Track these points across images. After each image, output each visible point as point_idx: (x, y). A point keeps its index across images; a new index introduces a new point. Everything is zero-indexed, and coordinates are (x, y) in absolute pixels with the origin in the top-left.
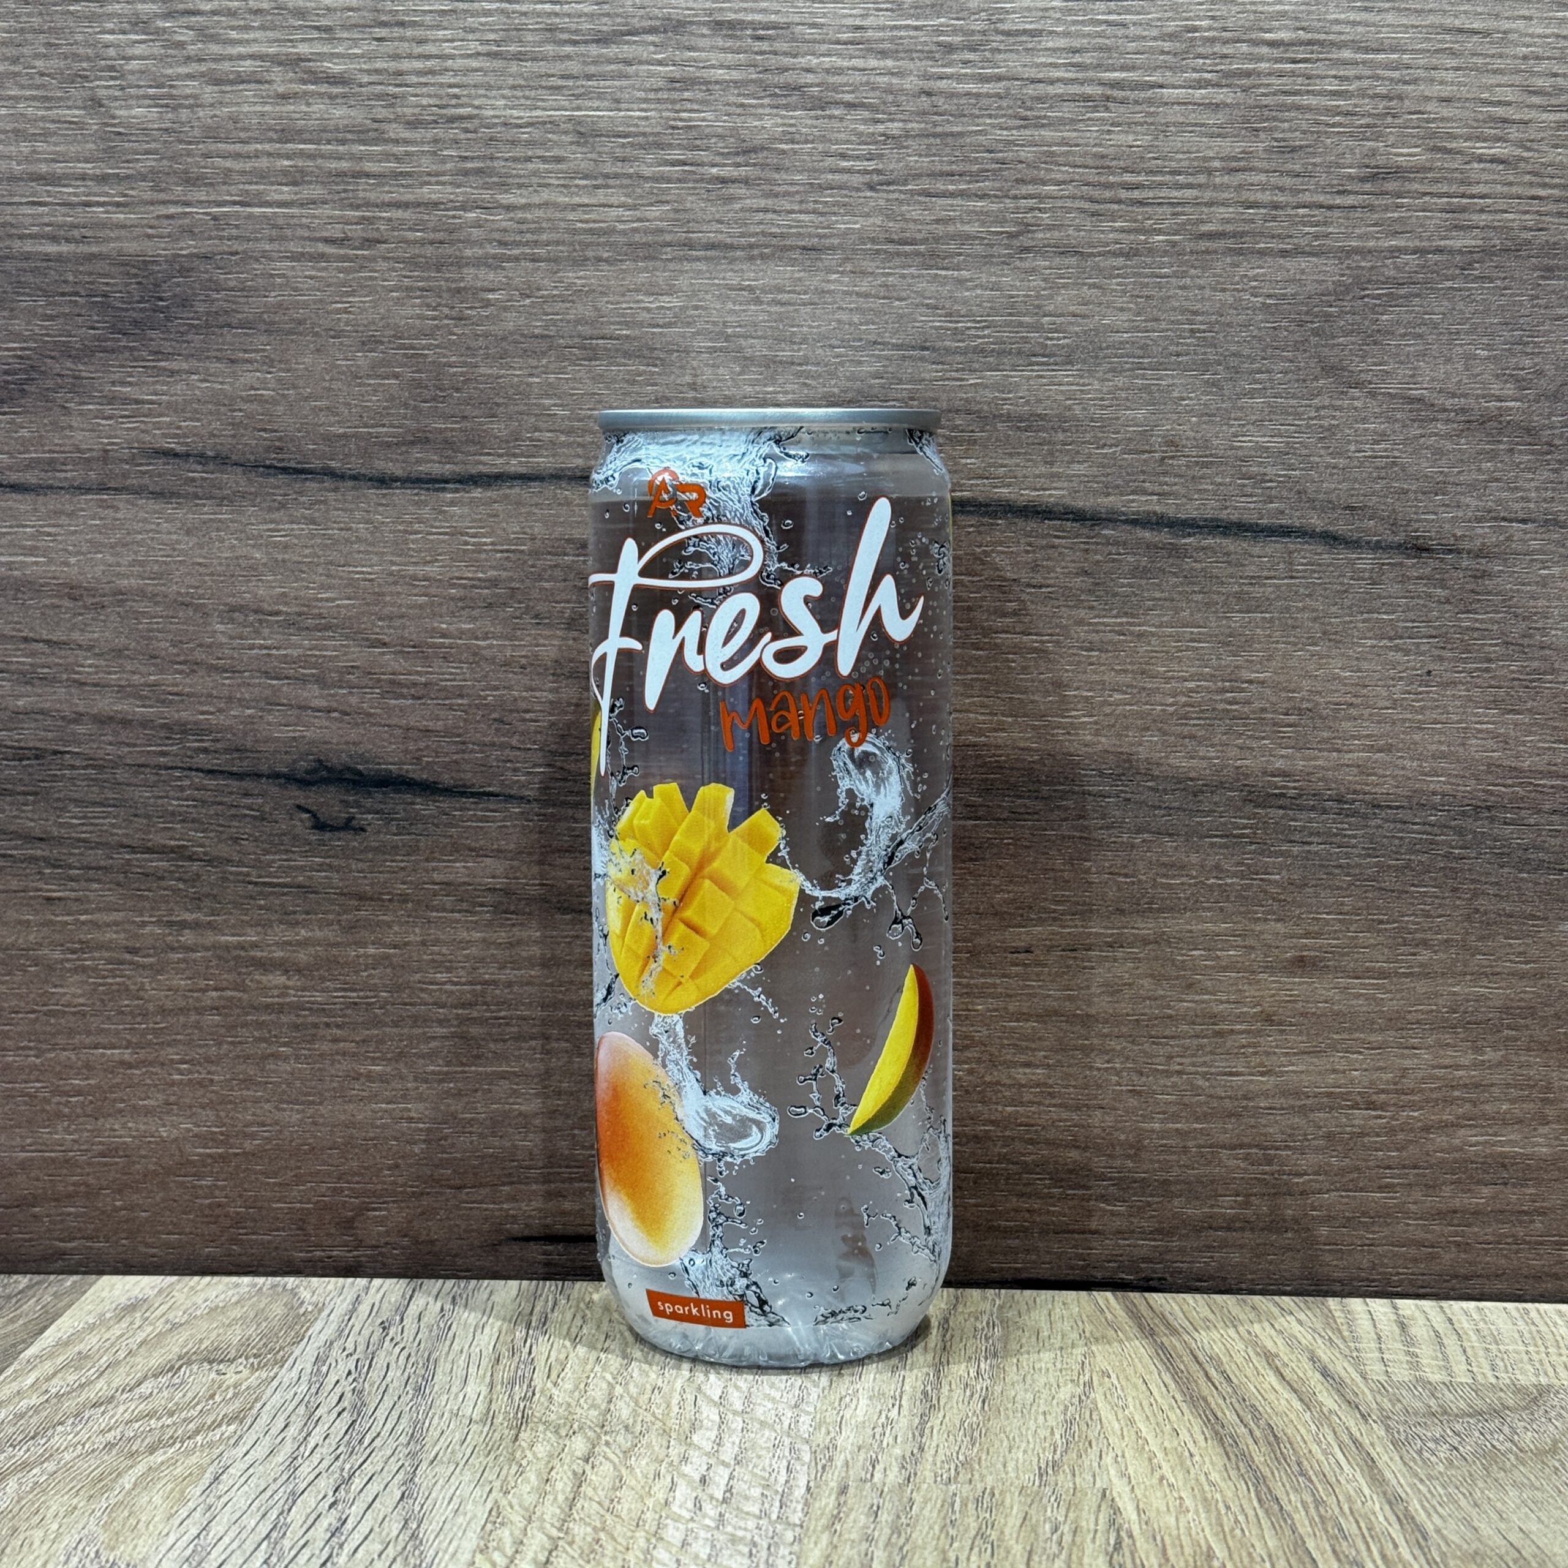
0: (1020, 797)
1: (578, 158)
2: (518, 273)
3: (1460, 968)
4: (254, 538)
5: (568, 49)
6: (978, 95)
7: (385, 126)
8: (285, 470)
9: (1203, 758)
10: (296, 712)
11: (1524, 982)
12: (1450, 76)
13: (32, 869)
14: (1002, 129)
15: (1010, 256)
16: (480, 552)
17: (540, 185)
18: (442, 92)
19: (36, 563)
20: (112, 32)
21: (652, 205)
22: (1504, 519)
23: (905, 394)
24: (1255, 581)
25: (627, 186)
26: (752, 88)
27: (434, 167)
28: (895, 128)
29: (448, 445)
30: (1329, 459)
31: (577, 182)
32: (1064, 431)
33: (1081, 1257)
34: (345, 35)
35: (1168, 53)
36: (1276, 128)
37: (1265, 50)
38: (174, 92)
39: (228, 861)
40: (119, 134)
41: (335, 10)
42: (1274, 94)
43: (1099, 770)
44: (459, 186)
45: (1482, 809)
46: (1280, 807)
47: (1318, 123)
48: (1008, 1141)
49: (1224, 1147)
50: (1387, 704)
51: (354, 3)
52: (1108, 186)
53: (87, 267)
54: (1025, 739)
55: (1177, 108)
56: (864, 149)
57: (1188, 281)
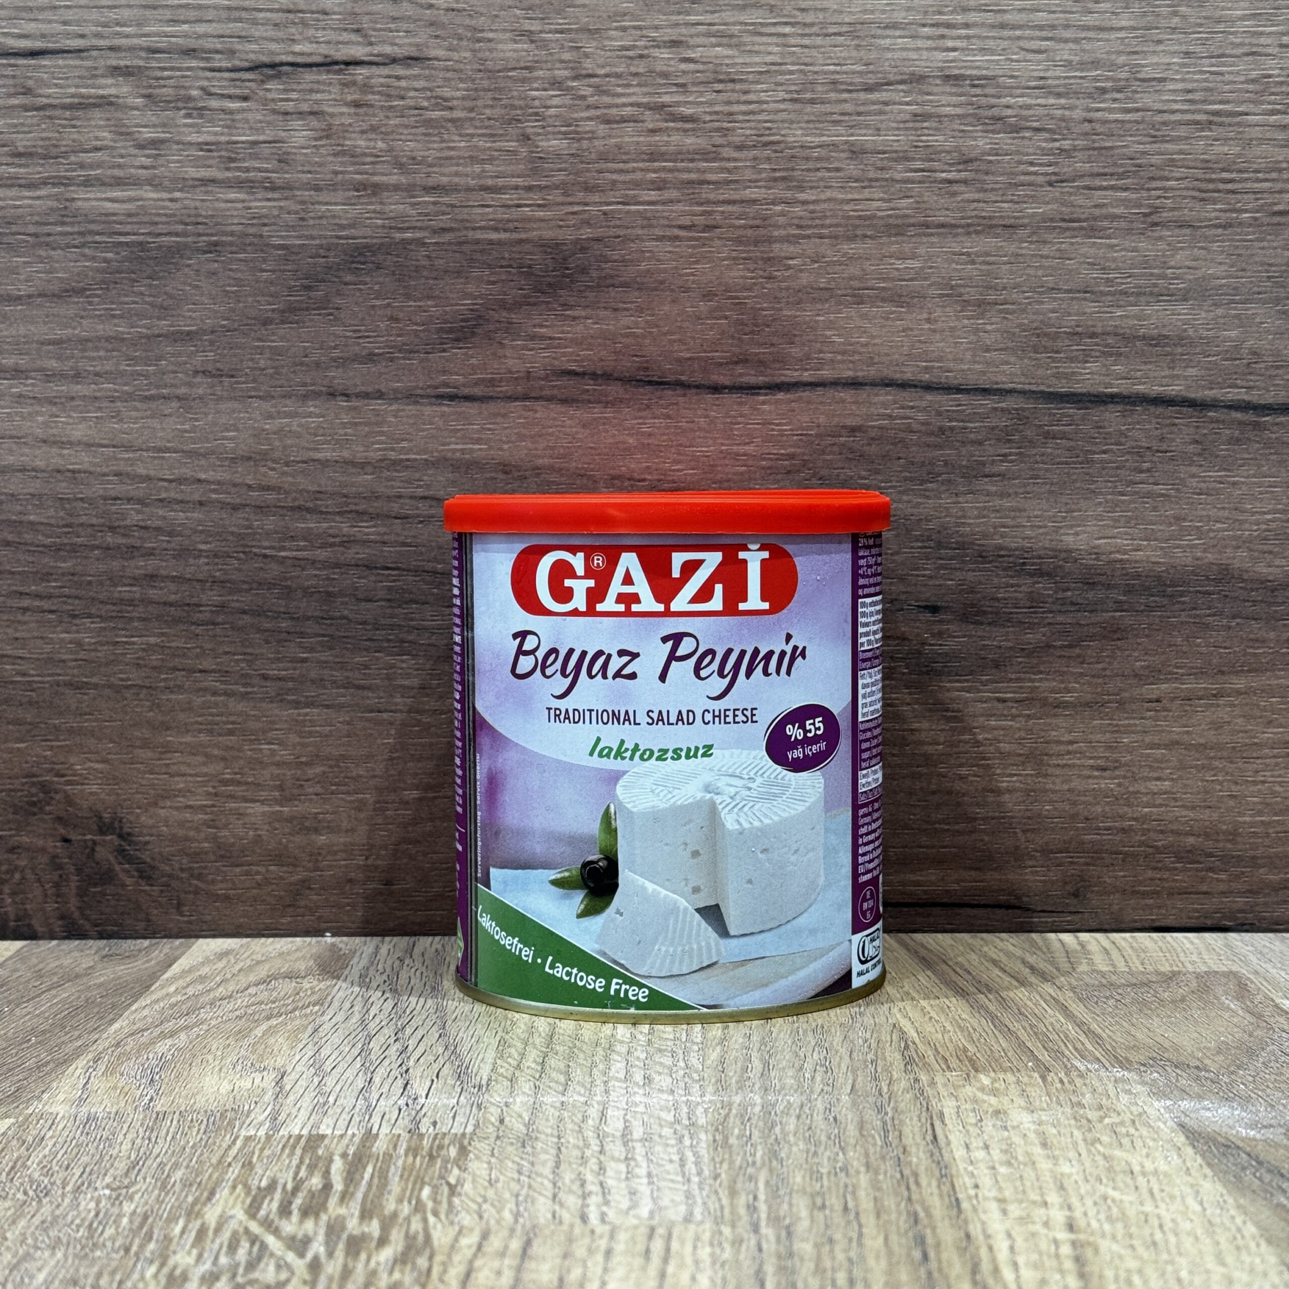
0: (1152, 596)
1: (852, 169)
2: (809, 247)
4: (627, 429)
5: (845, 95)
6: (1123, 122)
7: (720, 149)
8: (650, 383)
9: (1277, 566)
14: (1139, 144)
15: (1145, 229)
16: (782, 436)
17: (825, 187)
18: (760, 126)
19: (481, 449)
20: (537, 90)
21: (900, 199)
23: (1073, 323)
25: (884, 187)
26: (970, 120)
27: (754, 177)
28: (1066, 144)
29: (761, 364)
31: (850, 184)
32: (1182, 346)
33: (1197, 911)
34: (695, 89)
35: (1251, 92)
38: (578, 129)
40: (541, 158)
41: (688, 72)
43: (1207, 577)
44: (770, 189)
51: (701, 67)
52: (1211, 181)
53: (517, 248)
54: (1156, 556)
55: (1257, 128)
56: (1046, 159)
57: (1266, 244)
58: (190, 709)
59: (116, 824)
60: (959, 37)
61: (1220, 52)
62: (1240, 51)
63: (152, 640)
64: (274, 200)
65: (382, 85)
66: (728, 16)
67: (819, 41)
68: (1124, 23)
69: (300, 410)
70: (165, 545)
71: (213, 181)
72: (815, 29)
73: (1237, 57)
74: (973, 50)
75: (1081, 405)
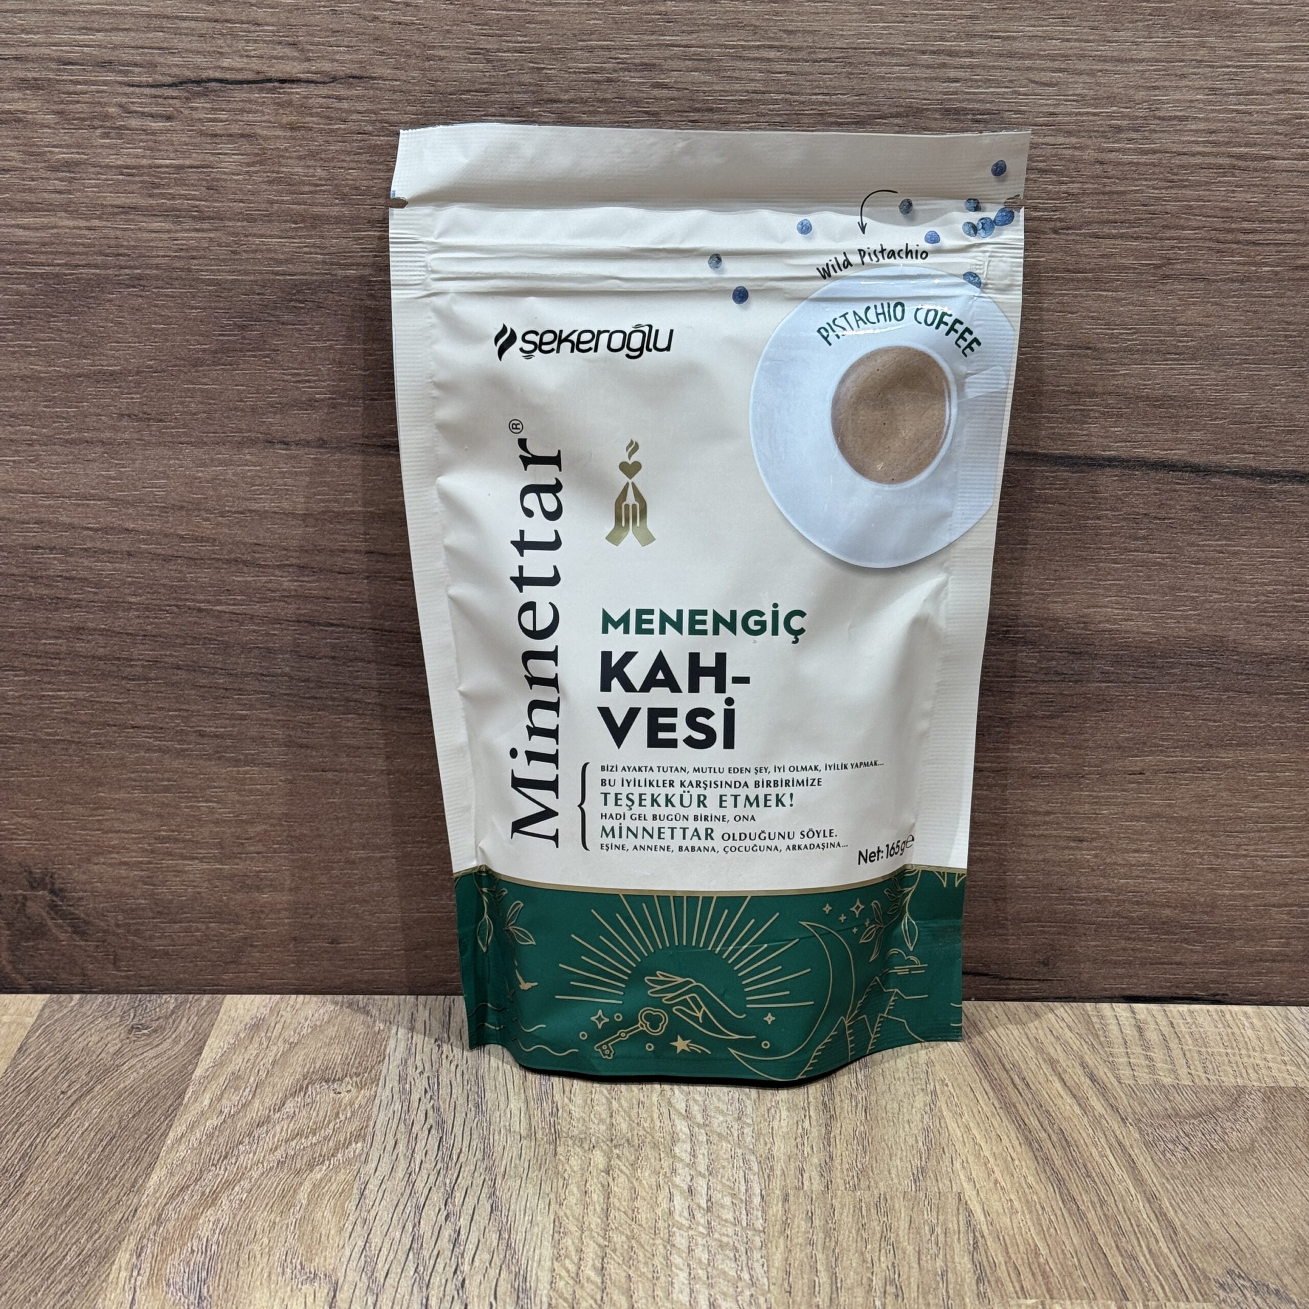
6: (1138, 163)
9: (1275, 640)
14: (1154, 188)
15: (1155, 281)
23: (1072, 381)
28: (1075, 187)
32: (1188, 408)
33: (1169, 980)
35: (1281, 134)
41: (661, 99)
43: (1200, 648)
48: (1121, 903)
49: (1274, 906)
51: (675, 94)
52: (1230, 231)
54: (1148, 627)
55: (1284, 174)
56: (1051, 203)
57: (1285, 300)
58: (124, 765)
59: (48, 879)
60: (962, 67)
61: (1249, 88)
62: (1271, 88)
63: (80, 694)
64: (203, 230)
65: (321, 106)
66: (707, 37)
67: (807, 67)
68: (1145, 54)
69: (236, 458)
70: (91, 597)
71: (135, 208)
72: (803, 54)
73: (1267, 94)
74: (976, 81)
75: (1076, 468)
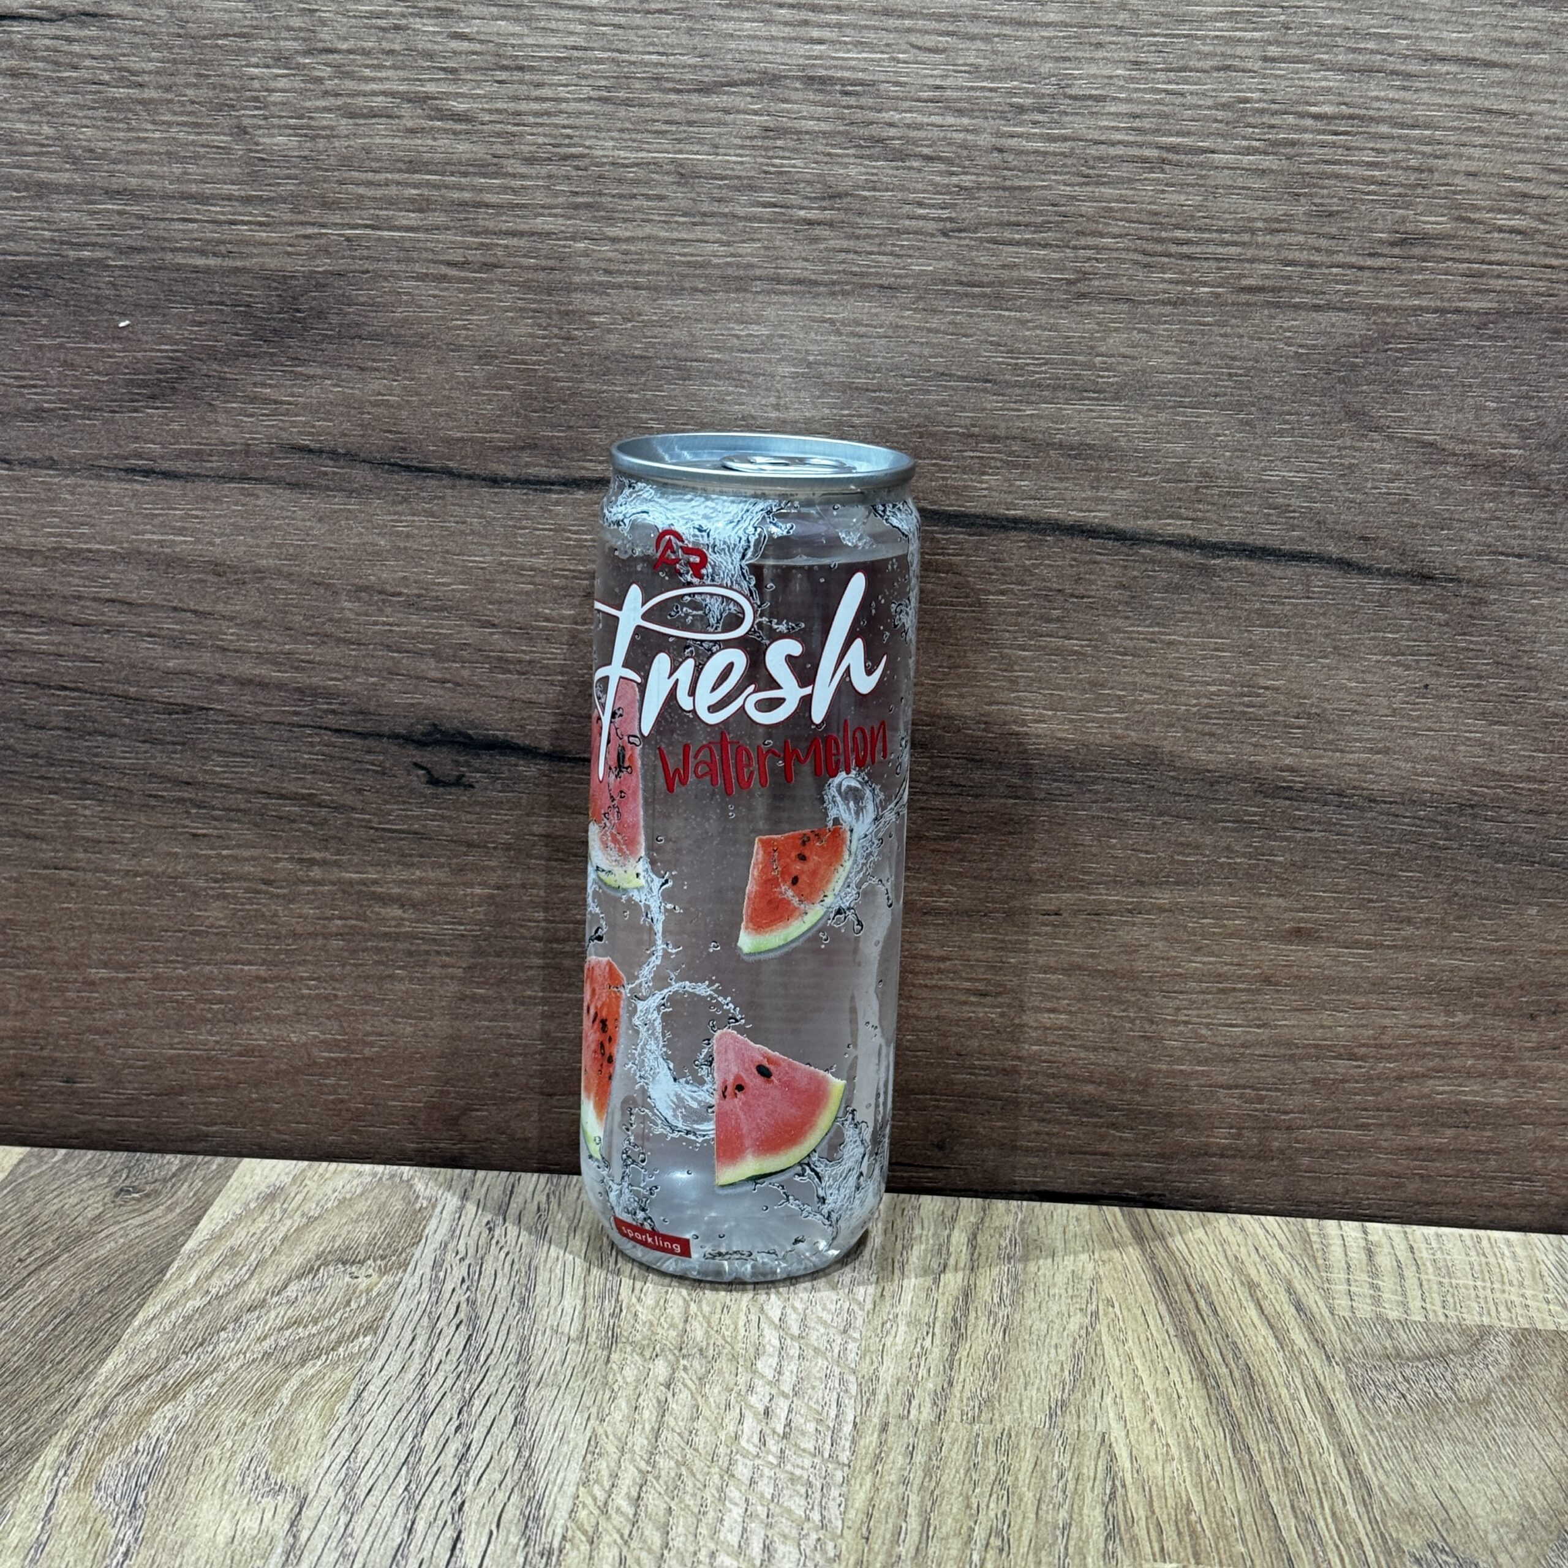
0: (1055, 781)
1: (680, 197)
2: (620, 300)
3: (1438, 942)
4: (378, 527)
5: (673, 97)
6: (1045, 153)
7: (503, 162)
8: (408, 468)
9: (1220, 753)
10: (414, 681)
11: (1494, 957)
12: (1477, 152)
13: (180, 808)
14: (1065, 184)
15: (1068, 301)
16: (582, 547)
17: (643, 221)
18: (555, 132)
19: (185, 542)
20: (257, 66)
21: (744, 242)
22: (1502, 554)
23: (968, 421)
24: (1276, 600)
25: (722, 224)
26: (839, 139)
27: (548, 201)
28: (968, 180)
29: (555, 452)
30: (1347, 494)
31: (677, 218)
32: (1110, 460)
33: (1092, 1175)
34: (469, 77)
35: (1221, 121)
36: (1316, 194)
37: (1309, 122)
38: (313, 123)
39: (353, 809)
40: (263, 159)
41: (460, 53)
42: (1316, 163)
43: (1128, 761)
44: (570, 218)
45: (1468, 807)
46: (1287, 799)
47: (1354, 191)
48: (1033, 1074)
49: (1221, 1087)
50: (1387, 712)
51: (478, 47)
52: (1160, 241)
53: (232, 280)
54: (1064, 731)
55: (1226, 172)
56: (940, 199)
57: (1229, 330)
60: (828, 25)
61: (1181, 63)
62: (1208, 64)
65: (47, 49)
67: (638, 20)
68: (1052, 17)
73: (1204, 71)
74: (846, 43)
75: (974, 530)
